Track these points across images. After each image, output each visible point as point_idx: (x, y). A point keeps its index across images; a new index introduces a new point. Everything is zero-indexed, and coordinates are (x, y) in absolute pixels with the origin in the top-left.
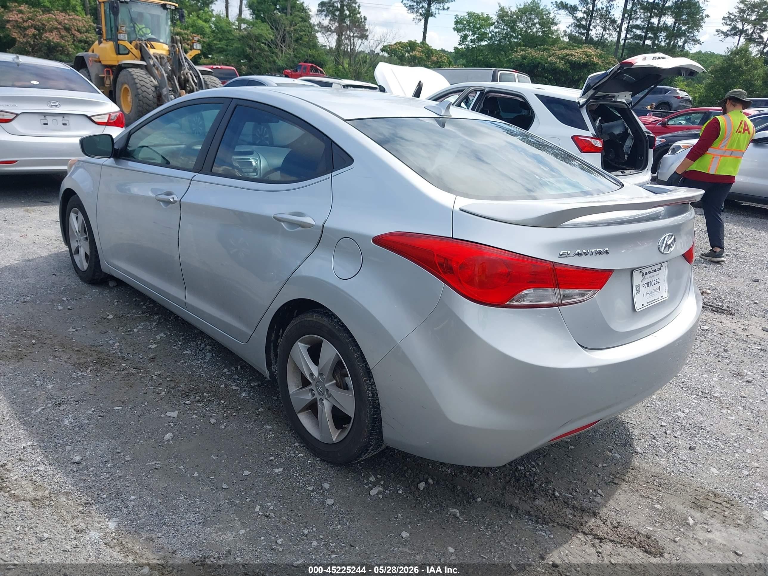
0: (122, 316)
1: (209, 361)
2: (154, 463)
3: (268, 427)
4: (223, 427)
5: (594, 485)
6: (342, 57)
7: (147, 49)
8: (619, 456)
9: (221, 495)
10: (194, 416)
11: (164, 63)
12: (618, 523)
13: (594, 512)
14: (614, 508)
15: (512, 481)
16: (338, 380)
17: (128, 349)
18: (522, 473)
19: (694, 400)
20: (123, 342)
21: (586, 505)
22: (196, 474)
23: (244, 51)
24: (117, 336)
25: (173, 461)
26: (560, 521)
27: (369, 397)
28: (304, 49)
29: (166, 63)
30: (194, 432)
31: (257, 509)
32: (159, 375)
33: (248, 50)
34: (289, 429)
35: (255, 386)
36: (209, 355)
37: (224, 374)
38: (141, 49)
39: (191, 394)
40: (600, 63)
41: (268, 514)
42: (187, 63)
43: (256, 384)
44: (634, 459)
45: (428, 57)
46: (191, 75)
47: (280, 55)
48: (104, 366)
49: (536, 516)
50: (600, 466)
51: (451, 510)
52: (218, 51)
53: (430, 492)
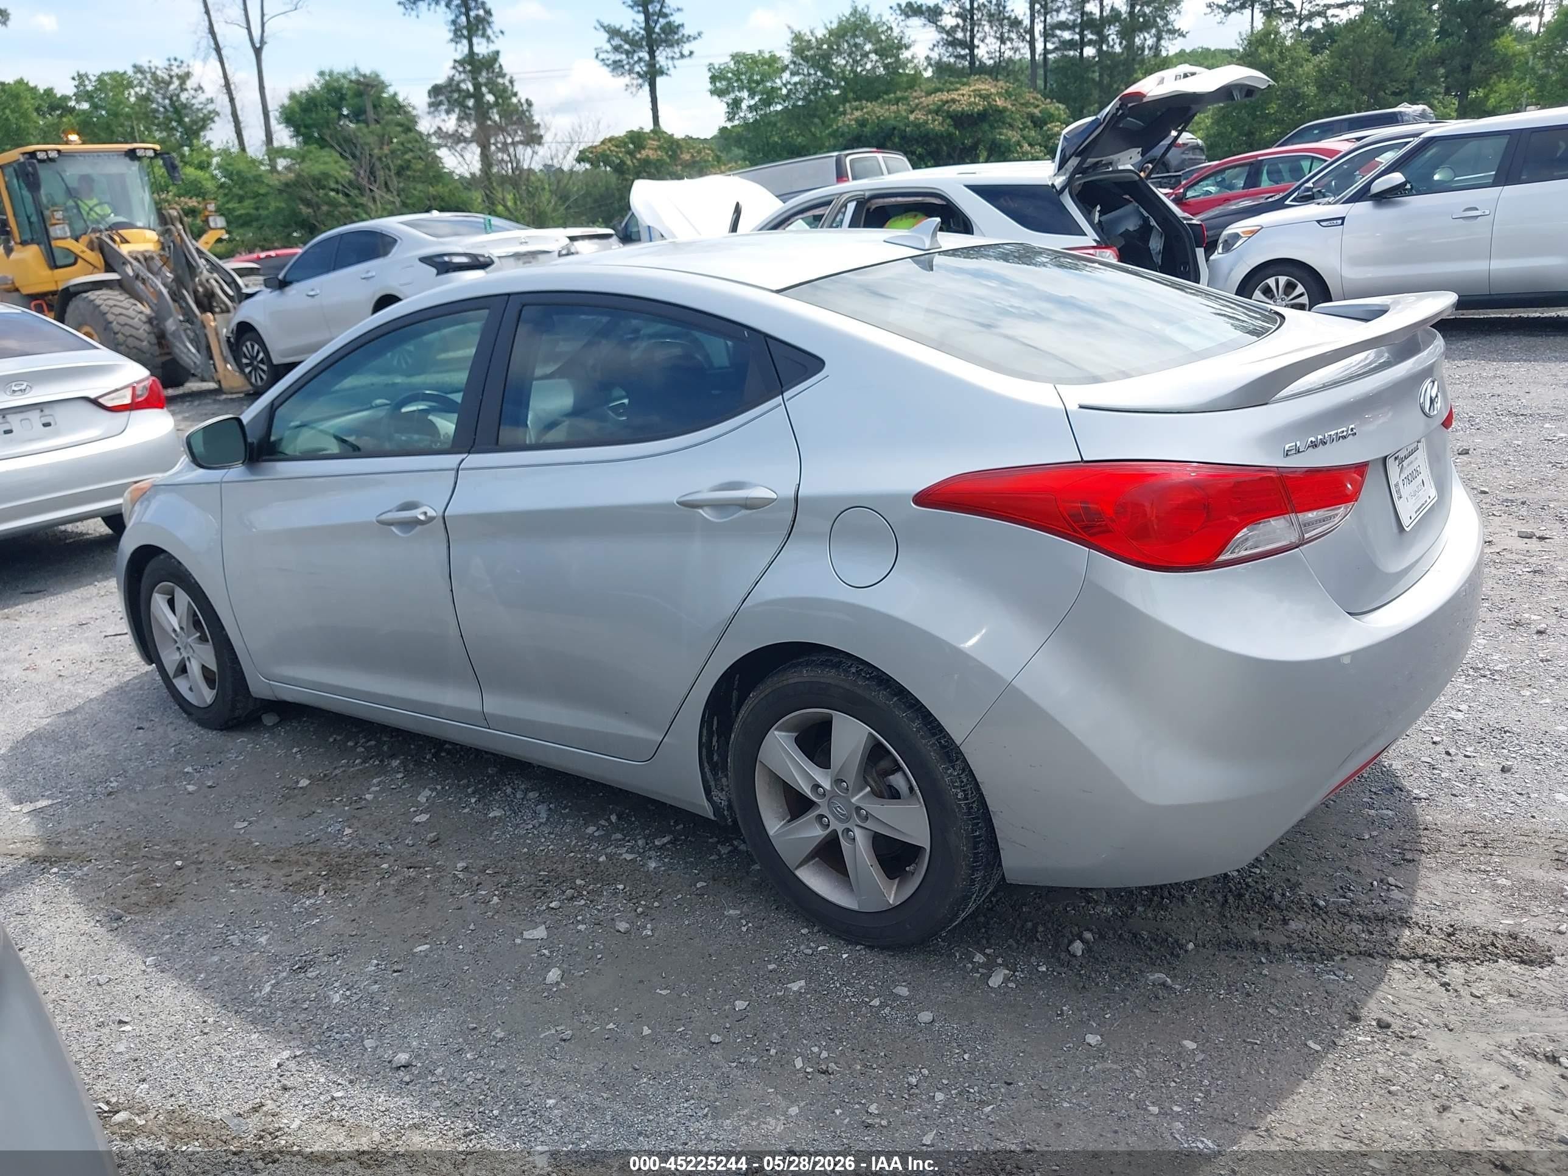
0: (325, 775)
1: (548, 819)
2: (553, 1031)
3: (731, 912)
4: (649, 933)
5: (1375, 872)
6: (500, 190)
7: (115, 246)
8: (1390, 812)
9: (716, 1055)
10: (581, 927)
11: (155, 269)
12: (1452, 926)
13: (1401, 919)
14: (1431, 903)
15: (1231, 900)
16: (873, 784)
17: (375, 835)
18: (1239, 883)
19: (1466, 686)
20: (357, 824)
21: (1382, 909)
22: (646, 1031)
23: (295, 213)
24: (338, 816)
25: (586, 1018)
26: (1350, 947)
27: (960, 800)
28: (420, 186)
29: (160, 269)
30: (599, 956)
31: (799, 1063)
32: (465, 869)
33: (305, 210)
34: (774, 907)
35: (664, 845)
36: (542, 809)
37: (591, 838)
38: (101, 248)
39: (549, 887)
40: (1010, 107)
41: (824, 1067)
42: (203, 260)
43: (665, 840)
44: (1419, 811)
45: (674, 157)
46: (217, 281)
47: (373, 207)
48: (347, 878)
49: (1303, 949)
50: (1367, 837)
51: (1151, 978)
52: (241, 221)
53: (1097, 955)
